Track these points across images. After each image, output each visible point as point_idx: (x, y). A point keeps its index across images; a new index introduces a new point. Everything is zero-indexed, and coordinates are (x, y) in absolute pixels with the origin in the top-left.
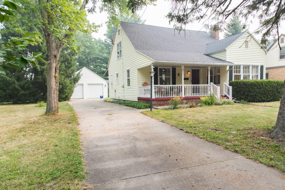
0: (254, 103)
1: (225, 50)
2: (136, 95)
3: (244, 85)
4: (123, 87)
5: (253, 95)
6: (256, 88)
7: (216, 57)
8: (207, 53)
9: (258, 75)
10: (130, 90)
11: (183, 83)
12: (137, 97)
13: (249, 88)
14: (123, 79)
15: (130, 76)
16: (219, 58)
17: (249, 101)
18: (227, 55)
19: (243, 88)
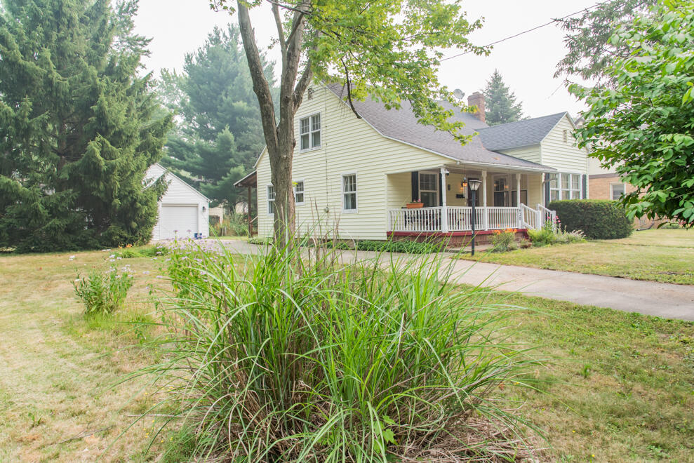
0: (604, 241)
1: (538, 145)
2: (383, 227)
3: (583, 208)
4: (327, 212)
5: (598, 227)
6: (603, 214)
7: (517, 156)
8: (495, 148)
9: (579, 192)
10: (358, 217)
11: (485, 204)
12: (386, 231)
13: (593, 215)
14: (326, 194)
15: (357, 188)
16: (524, 158)
17: (595, 238)
18: (543, 153)
19: (581, 213)
